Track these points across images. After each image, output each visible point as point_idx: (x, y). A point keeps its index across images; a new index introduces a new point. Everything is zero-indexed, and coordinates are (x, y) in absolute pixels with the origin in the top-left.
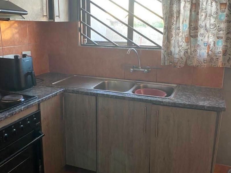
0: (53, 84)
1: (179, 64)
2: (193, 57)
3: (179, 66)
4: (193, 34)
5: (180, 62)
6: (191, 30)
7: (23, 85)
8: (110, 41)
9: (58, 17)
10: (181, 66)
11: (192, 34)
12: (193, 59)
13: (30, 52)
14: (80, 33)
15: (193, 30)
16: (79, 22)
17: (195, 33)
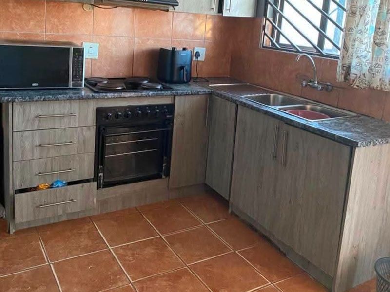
0: (210, 85)
1: (358, 82)
2: (374, 74)
3: (357, 86)
4: (379, 41)
5: (360, 81)
6: (378, 34)
7: (175, 78)
8: (292, 45)
9: (228, 11)
10: (361, 86)
11: (377, 41)
12: (373, 77)
13: (205, 49)
14: (263, 32)
15: (380, 35)
16: (265, 19)
17: (381, 39)
